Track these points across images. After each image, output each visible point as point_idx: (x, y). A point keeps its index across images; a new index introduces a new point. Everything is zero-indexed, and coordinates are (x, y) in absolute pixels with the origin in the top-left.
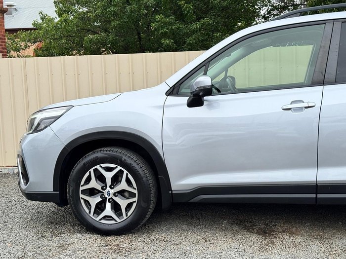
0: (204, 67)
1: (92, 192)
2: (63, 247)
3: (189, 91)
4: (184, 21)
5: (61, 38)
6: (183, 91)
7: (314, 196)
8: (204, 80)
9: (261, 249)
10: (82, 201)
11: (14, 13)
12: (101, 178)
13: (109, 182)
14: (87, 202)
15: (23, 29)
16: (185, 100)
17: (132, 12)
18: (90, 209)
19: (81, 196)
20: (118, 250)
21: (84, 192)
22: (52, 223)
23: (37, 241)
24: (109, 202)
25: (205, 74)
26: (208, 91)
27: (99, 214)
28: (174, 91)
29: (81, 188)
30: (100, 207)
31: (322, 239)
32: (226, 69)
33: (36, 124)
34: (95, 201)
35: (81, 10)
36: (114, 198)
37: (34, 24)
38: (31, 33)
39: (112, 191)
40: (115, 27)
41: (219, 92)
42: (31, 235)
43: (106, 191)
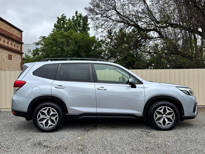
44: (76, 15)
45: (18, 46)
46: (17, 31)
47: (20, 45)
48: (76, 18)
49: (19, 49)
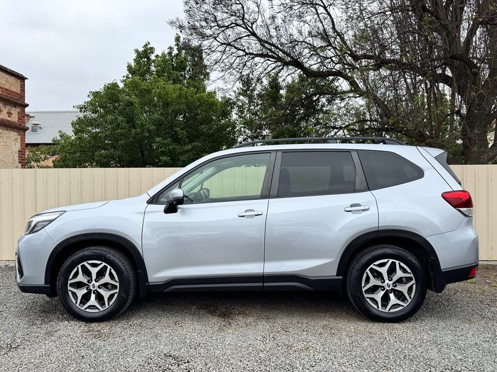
0: (179, 181)
1: (79, 285)
2: (49, 334)
3: (166, 200)
4: (179, 143)
5: (75, 152)
6: (162, 200)
7: (261, 284)
8: (177, 192)
9: (220, 329)
10: (70, 293)
11: (39, 131)
12: (87, 273)
13: (94, 276)
14: (74, 294)
15: (44, 144)
16: (163, 207)
17: (136, 134)
18: (76, 299)
19: (69, 288)
20: (99, 336)
21: (72, 285)
22: (44, 312)
23: (27, 329)
24: (94, 293)
25: (180, 187)
26: (180, 201)
27: (84, 304)
28: (154, 200)
29: (70, 282)
30: (86, 298)
31: (268, 319)
32: (202, 183)
33: (33, 225)
34: (81, 292)
35: (94, 131)
36: (98, 290)
37: (54, 140)
38: (51, 148)
39: (97, 284)
40: (122, 146)
41: (191, 201)
42: (23, 323)
43: (92, 284)
44: (177, 45)
45: (12, 112)
46: (7, 76)
47: (18, 110)
48: (175, 52)
49: (14, 118)
